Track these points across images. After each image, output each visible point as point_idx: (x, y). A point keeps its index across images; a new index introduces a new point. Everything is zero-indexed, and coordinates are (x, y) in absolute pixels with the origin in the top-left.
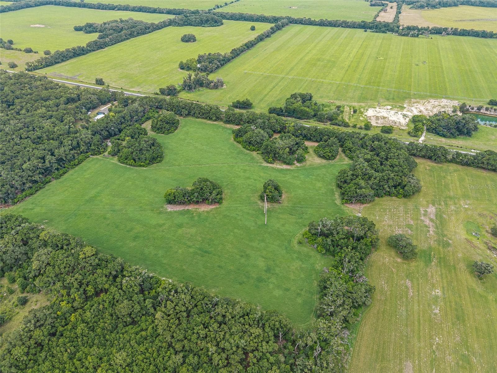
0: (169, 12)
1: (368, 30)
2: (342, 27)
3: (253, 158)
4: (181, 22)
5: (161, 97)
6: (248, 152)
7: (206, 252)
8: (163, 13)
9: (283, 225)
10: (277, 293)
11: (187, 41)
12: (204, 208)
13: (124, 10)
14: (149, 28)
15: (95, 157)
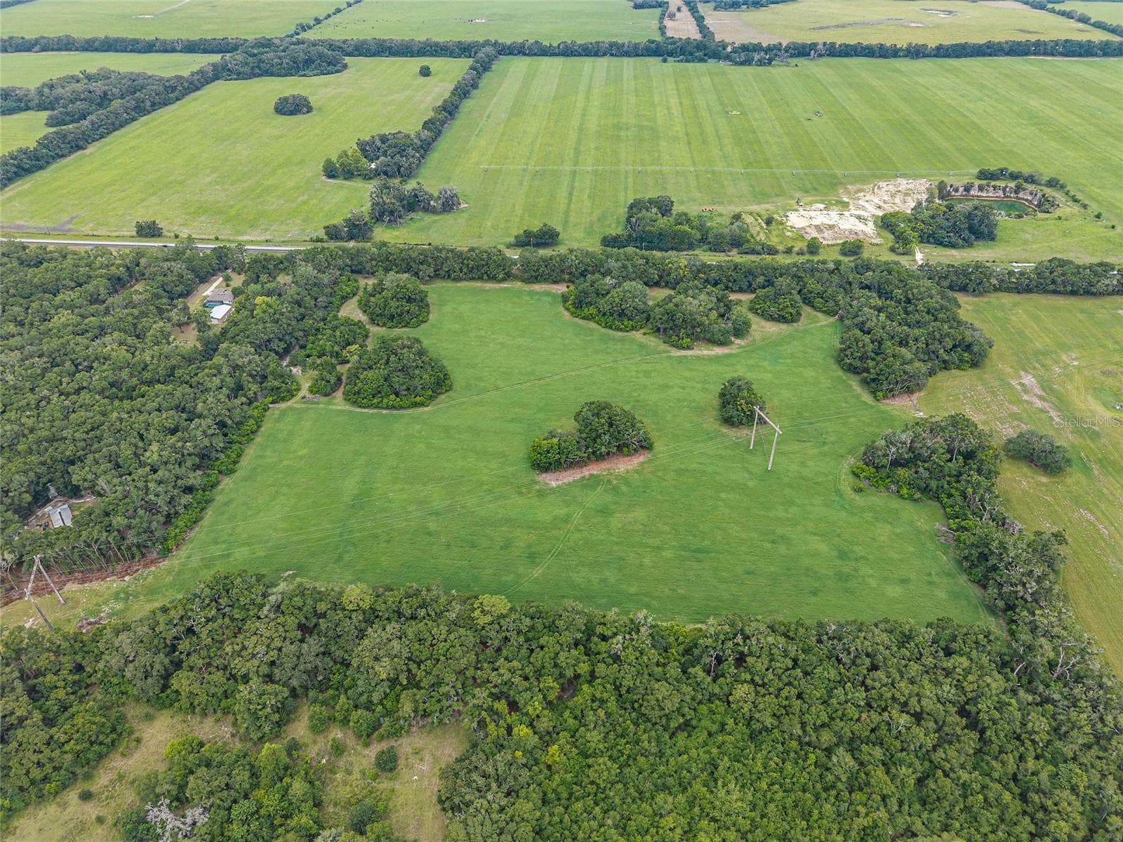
0: (192, 48)
1: (669, 59)
2: (612, 55)
3: (642, 346)
4: (247, 69)
5: (332, 245)
6: (620, 334)
7: (698, 551)
8: (173, 50)
9: (803, 464)
10: (894, 591)
11: (292, 113)
12: (624, 466)
13: (59, 50)
14: (174, 89)
15: (283, 405)
